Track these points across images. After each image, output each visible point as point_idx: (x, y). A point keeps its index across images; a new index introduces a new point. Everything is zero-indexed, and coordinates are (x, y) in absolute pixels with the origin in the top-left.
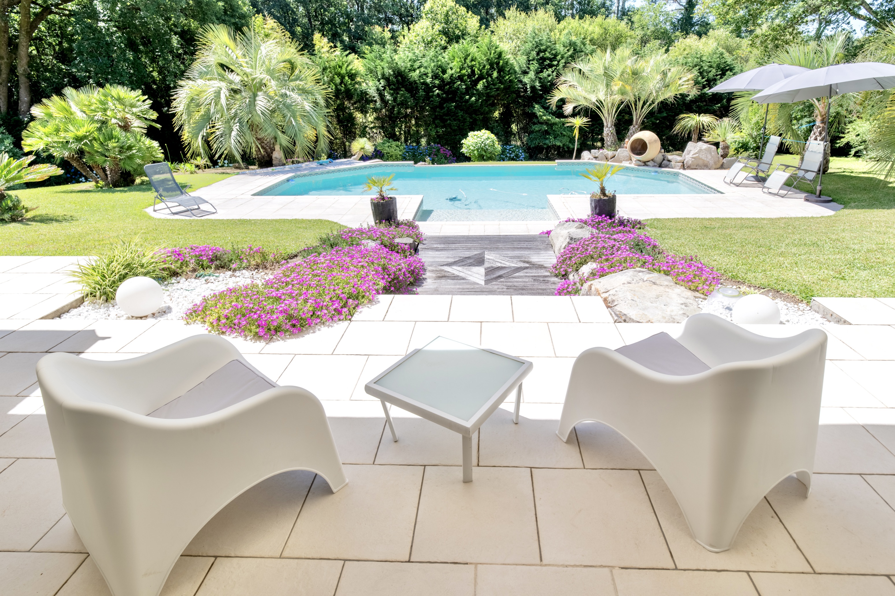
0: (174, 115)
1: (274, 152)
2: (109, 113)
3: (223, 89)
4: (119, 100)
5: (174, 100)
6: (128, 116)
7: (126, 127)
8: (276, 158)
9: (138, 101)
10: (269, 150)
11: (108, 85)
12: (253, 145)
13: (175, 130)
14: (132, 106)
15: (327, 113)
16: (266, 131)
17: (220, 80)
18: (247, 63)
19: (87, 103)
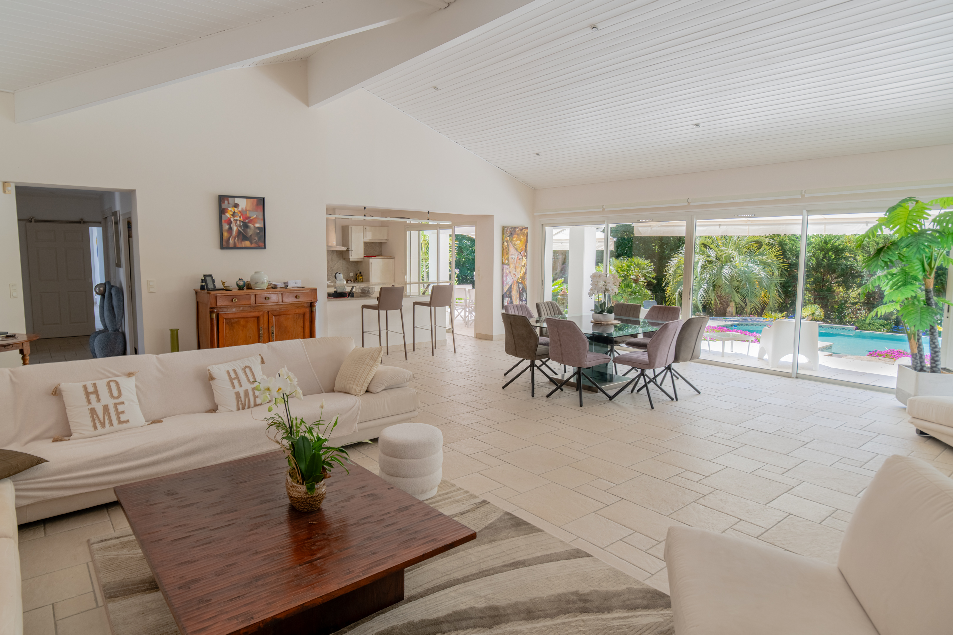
0: (665, 275)
1: (729, 307)
2: (630, 272)
3: (701, 260)
4: (638, 265)
5: (667, 266)
6: (639, 274)
7: (636, 281)
8: (729, 311)
9: (647, 266)
10: (726, 306)
11: (633, 257)
12: (713, 300)
13: (663, 286)
14: (643, 269)
15: (780, 281)
16: (725, 290)
17: (701, 254)
18: (723, 243)
19: (620, 266)
